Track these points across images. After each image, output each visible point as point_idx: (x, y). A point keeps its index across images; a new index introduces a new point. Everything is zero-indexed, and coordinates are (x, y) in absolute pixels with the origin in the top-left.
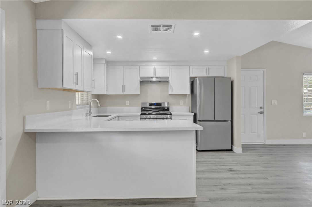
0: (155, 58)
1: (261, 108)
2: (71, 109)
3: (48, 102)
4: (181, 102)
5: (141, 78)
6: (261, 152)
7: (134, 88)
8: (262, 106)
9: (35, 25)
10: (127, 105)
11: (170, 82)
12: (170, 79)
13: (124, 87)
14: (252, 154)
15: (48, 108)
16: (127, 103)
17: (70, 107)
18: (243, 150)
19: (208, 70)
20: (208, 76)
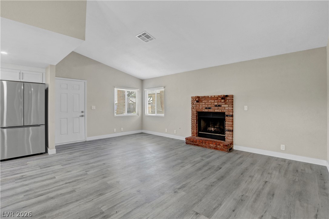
1: (82, 112)
6: (75, 150)
8: (83, 110)
14: (66, 153)
18: (56, 151)
19: (21, 74)
20: (22, 81)
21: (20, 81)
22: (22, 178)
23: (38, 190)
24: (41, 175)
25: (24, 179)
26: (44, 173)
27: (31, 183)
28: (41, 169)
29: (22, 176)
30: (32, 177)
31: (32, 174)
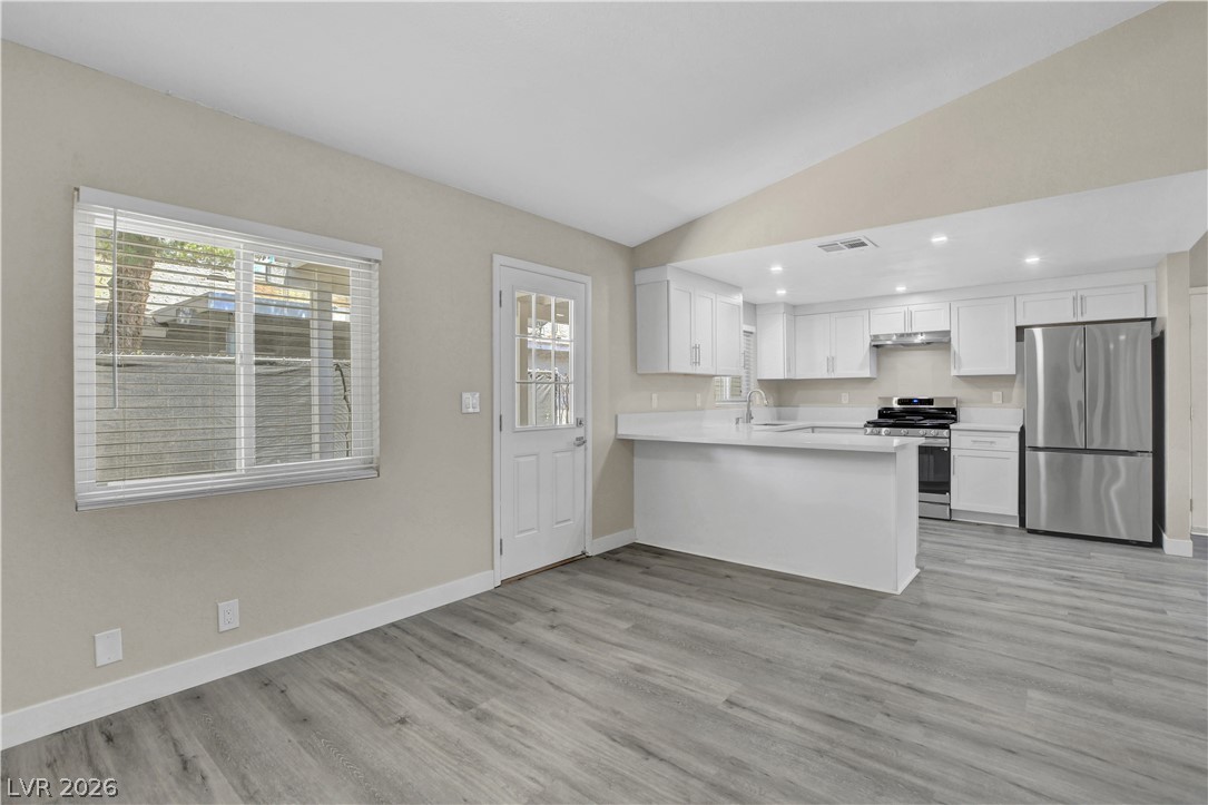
0: (901, 289)
2: (702, 409)
3: (655, 396)
4: (997, 396)
5: (876, 337)
7: (856, 363)
9: (632, 278)
10: (844, 402)
11: (954, 342)
12: (954, 336)
13: (831, 361)
15: (655, 404)
16: (845, 397)
17: (699, 404)
19: (1078, 302)
20: (1081, 319)
21: (1074, 320)
22: (1071, 579)
23: (1105, 618)
24: (1123, 592)
25: (1077, 585)
26: (1132, 590)
27: (1090, 598)
28: (1127, 578)
29: (1073, 577)
30: (1095, 587)
31: (1099, 582)
